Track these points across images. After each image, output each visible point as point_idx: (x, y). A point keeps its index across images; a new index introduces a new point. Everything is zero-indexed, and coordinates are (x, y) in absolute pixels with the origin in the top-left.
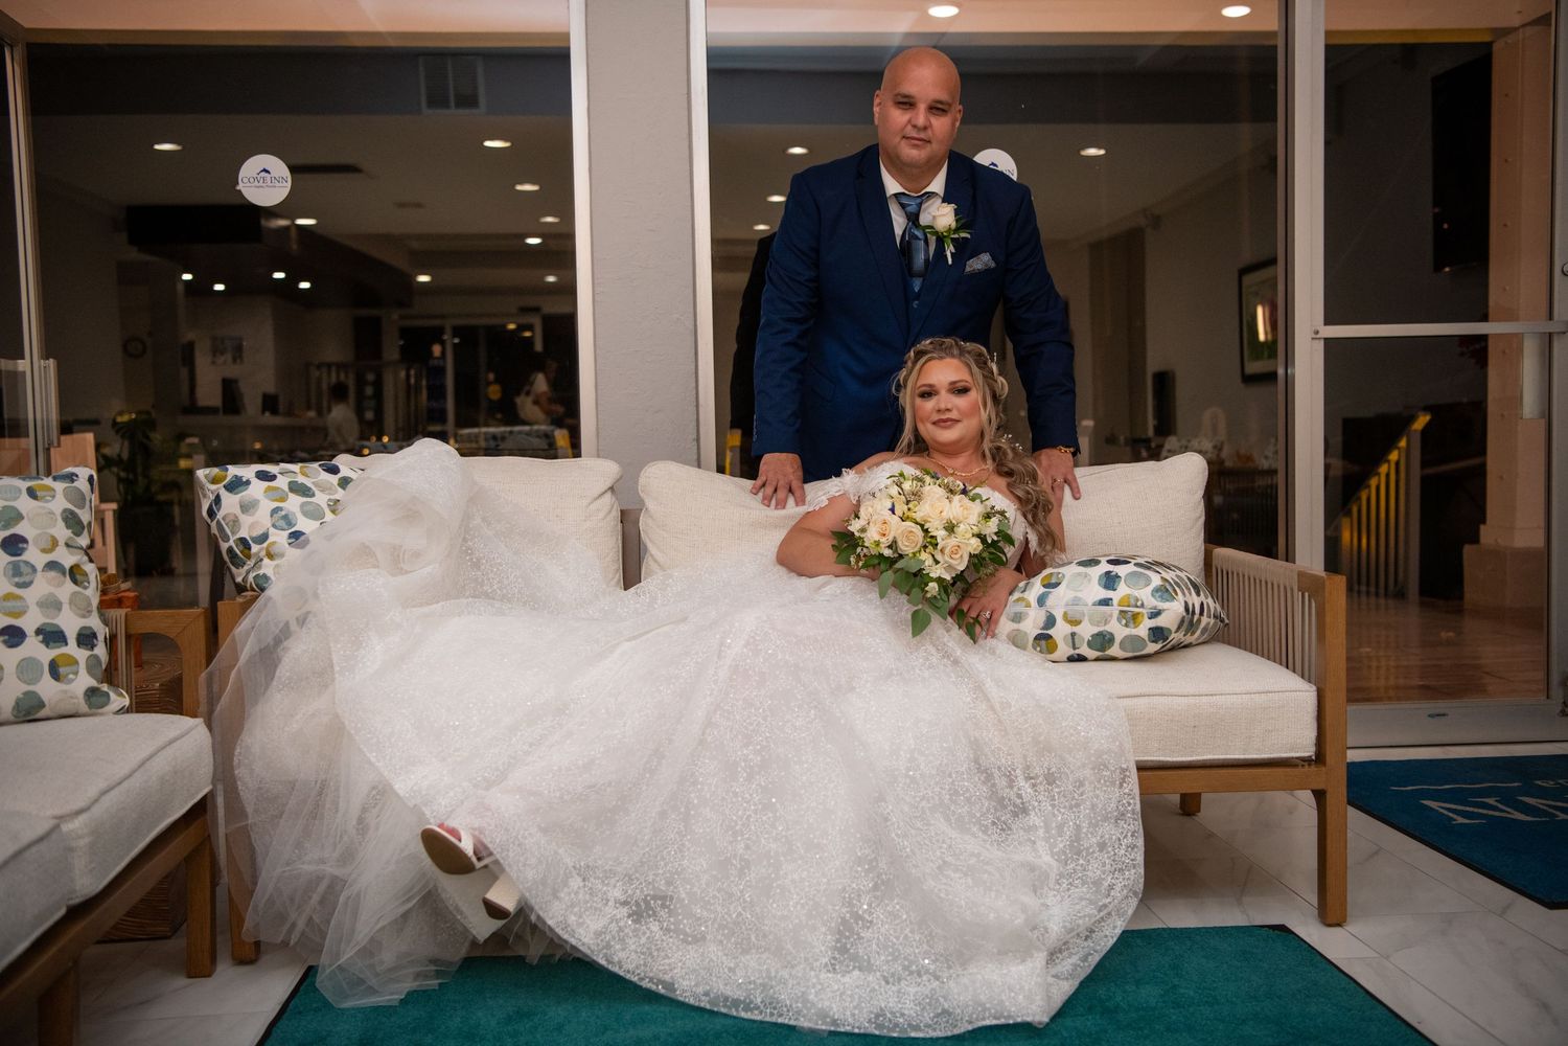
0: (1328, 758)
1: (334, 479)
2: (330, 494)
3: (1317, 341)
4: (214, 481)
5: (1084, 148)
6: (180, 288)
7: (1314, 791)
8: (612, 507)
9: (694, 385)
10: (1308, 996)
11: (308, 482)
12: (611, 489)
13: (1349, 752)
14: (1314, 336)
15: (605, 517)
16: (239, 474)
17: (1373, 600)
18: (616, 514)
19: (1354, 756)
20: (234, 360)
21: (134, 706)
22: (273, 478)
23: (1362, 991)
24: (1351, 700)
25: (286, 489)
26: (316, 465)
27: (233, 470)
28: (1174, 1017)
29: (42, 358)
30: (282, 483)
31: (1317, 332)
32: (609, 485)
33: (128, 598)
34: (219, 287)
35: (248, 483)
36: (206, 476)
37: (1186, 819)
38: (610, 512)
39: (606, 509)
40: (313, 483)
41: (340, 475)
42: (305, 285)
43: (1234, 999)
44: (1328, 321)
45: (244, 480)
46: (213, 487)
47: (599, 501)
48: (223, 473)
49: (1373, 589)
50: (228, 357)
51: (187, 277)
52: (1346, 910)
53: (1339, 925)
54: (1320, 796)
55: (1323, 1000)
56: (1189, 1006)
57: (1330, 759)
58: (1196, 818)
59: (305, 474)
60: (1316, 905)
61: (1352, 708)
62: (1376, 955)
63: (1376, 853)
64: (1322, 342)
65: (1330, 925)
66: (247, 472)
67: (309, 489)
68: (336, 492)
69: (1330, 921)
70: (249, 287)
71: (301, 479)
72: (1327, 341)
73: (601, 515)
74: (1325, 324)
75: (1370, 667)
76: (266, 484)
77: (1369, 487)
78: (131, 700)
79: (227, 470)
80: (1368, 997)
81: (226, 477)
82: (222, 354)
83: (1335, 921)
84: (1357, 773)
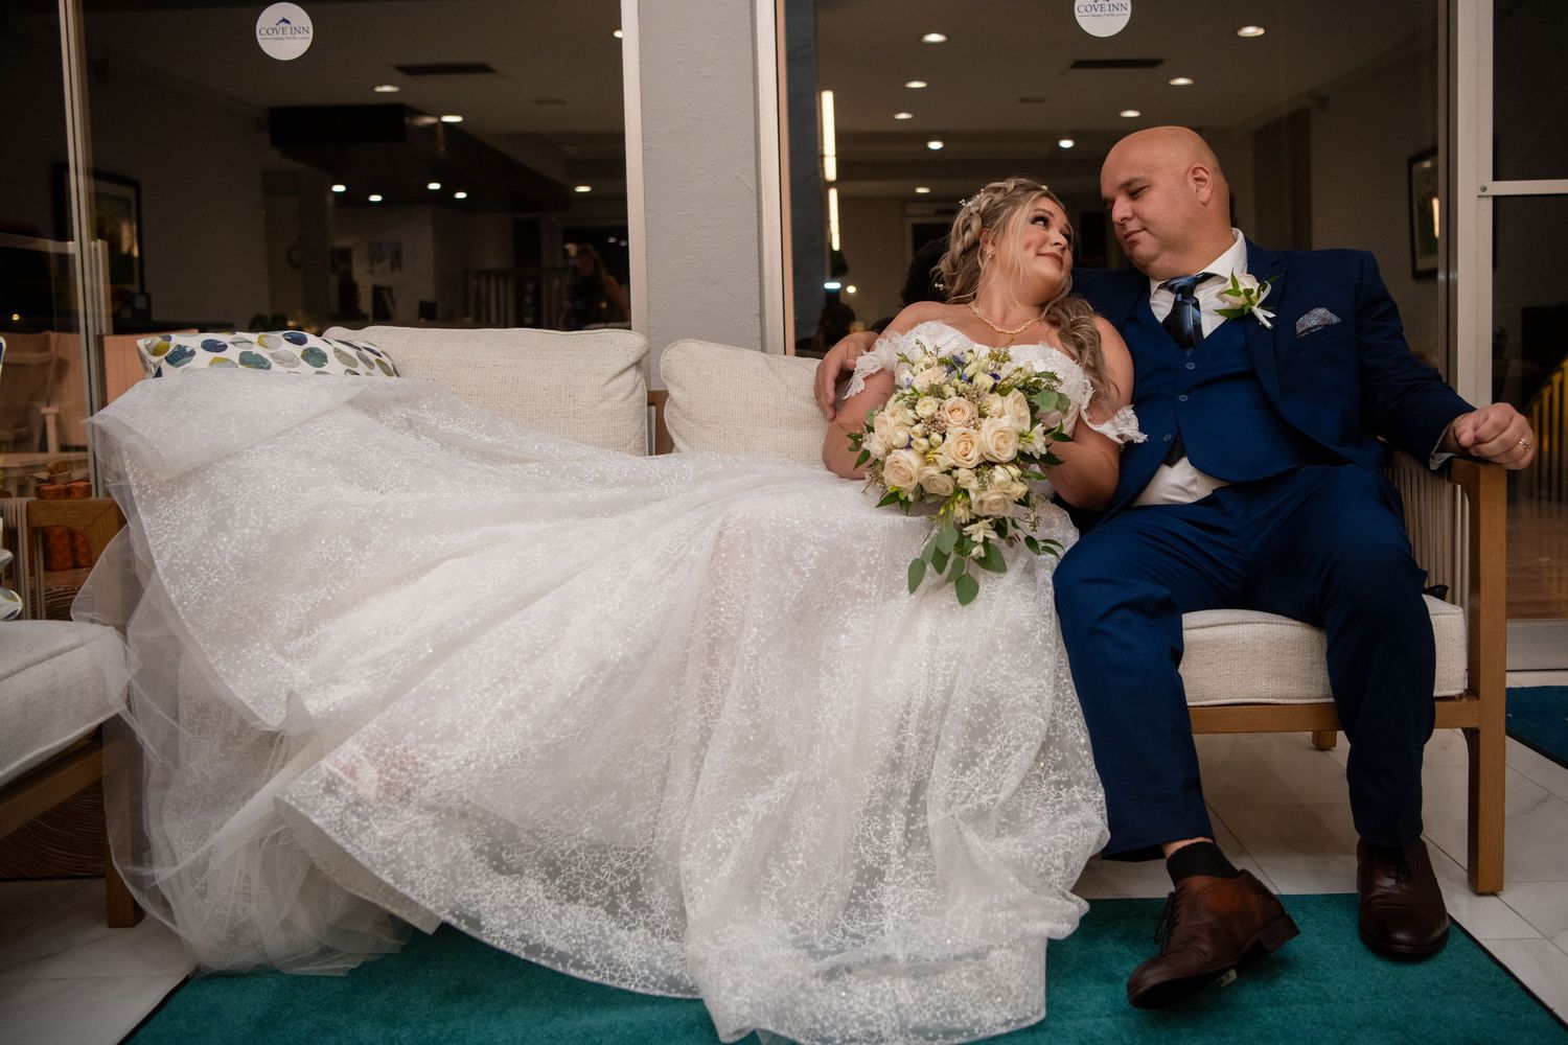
0: (1482, 689)
1: (297, 350)
2: (290, 367)
3: (1485, 200)
4: (156, 352)
5: (1240, 28)
6: (330, 199)
7: (1464, 730)
8: (636, 387)
9: (756, 253)
10: (1446, 993)
11: (265, 353)
12: (637, 364)
13: (1509, 676)
14: (1481, 193)
15: (627, 397)
16: (183, 344)
17: (1555, 506)
18: (641, 393)
19: (1515, 681)
20: (393, 267)
21: (29, 611)
22: (224, 347)
23: (1516, 985)
24: (1510, 616)
25: (237, 361)
26: (279, 335)
27: (178, 339)
28: (1270, 1019)
29: (92, 239)
30: (233, 353)
31: (1484, 189)
32: (632, 359)
33: (78, 488)
34: (376, 198)
35: (192, 353)
36: (147, 347)
37: (1318, 754)
38: (633, 392)
39: (629, 387)
40: (272, 355)
41: (305, 346)
42: (461, 195)
43: (1349, 996)
44: (1497, 176)
45: (188, 350)
46: (155, 359)
47: (620, 379)
48: (166, 343)
49: (1554, 494)
50: (386, 264)
51: (339, 188)
52: (1502, 875)
53: (1494, 894)
54: (1472, 735)
55: (1464, 997)
56: (1291, 1003)
57: (1484, 688)
58: (1330, 753)
59: (261, 344)
60: (1466, 868)
61: (1513, 626)
62: (1539, 936)
63: (1545, 799)
64: (1491, 200)
65: (1481, 894)
66: (191, 340)
67: (264, 361)
68: (298, 364)
69: (1481, 888)
70: (404, 197)
71: (257, 350)
72: (1496, 199)
73: (622, 395)
74: (1494, 180)
75: (1550, 579)
76: (213, 355)
77: (1551, 383)
78: (25, 602)
79: (170, 339)
80: (1524, 996)
81: (168, 347)
82: (380, 260)
83: (1489, 890)
84: (1519, 700)
